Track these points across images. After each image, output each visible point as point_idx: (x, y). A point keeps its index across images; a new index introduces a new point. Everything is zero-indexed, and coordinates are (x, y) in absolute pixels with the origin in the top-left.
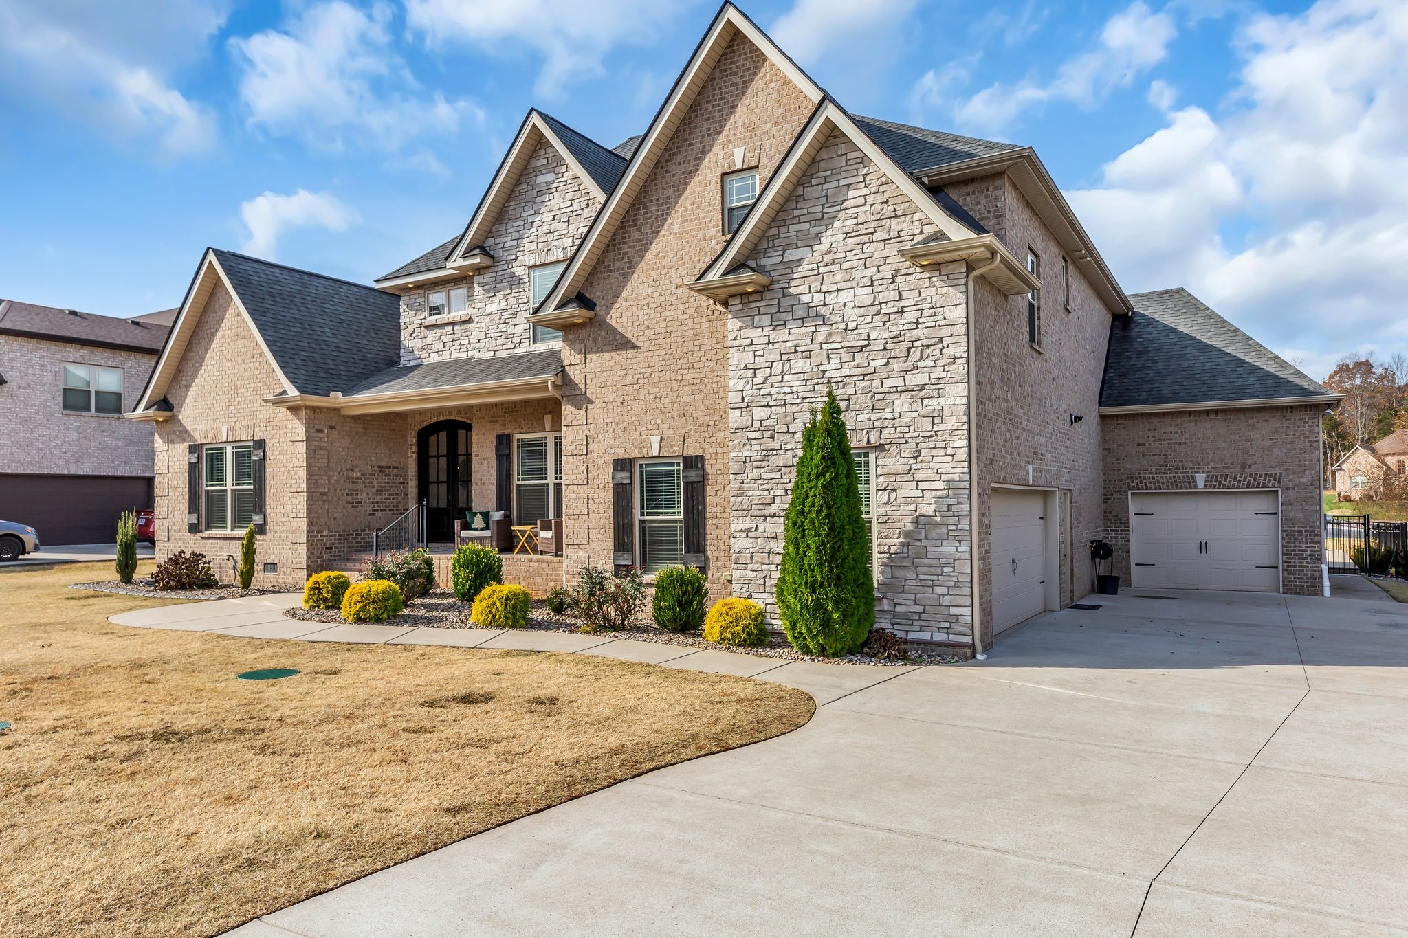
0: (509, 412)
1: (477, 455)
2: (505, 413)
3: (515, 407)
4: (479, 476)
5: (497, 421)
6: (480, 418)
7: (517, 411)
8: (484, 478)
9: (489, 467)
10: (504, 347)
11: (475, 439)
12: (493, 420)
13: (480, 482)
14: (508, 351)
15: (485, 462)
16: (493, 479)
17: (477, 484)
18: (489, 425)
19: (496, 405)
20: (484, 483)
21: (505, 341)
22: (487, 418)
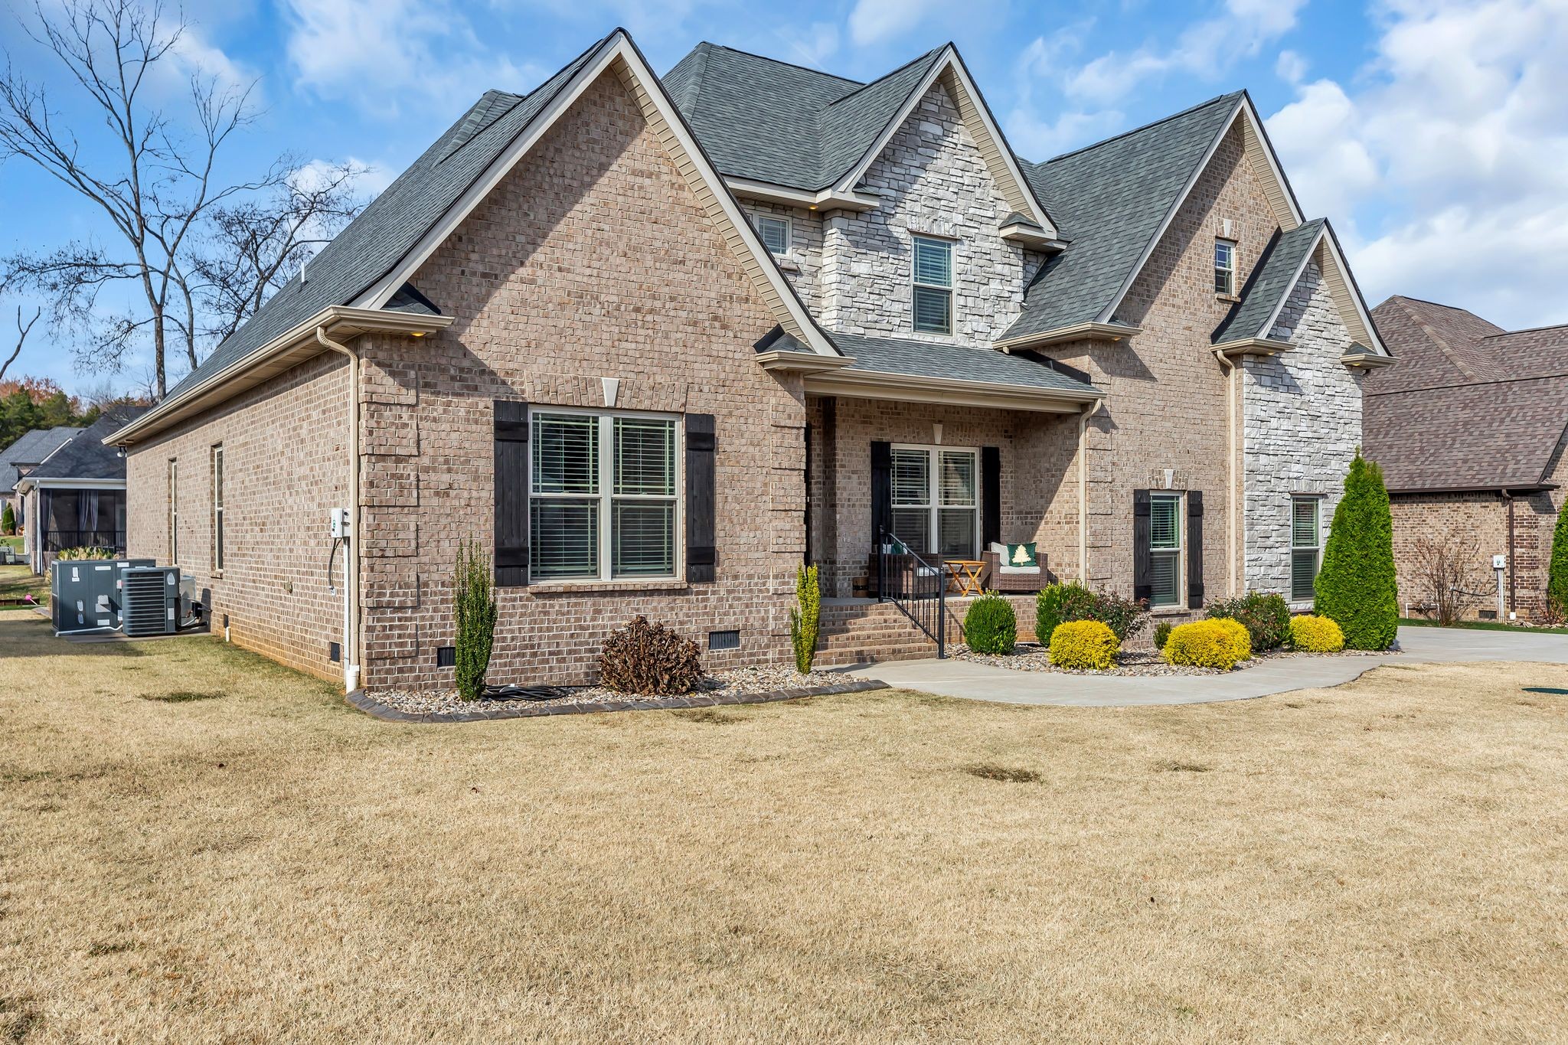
0: (888, 413)
1: (843, 466)
2: (882, 413)
3: (896, 408)
4: (845, 495)
5: (871, 423)
6: (848, 415)
7: (899, 414)
8: (854, 498)
9: (860, 484)
10: (878, 326)
11: (839, 444)
12: (866, 420)
13: (846, 503)
14: (884, 333)
15: (855, 476)
16: (867, 500)
17: (843, 506)
18: (860, 427)
19: (870, 401)
20: (854, 505)
21: (880, 318)
22: (857, 416)
